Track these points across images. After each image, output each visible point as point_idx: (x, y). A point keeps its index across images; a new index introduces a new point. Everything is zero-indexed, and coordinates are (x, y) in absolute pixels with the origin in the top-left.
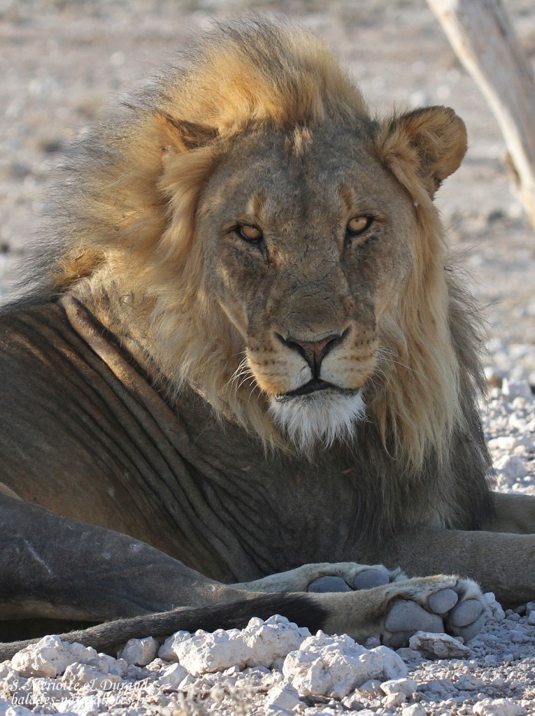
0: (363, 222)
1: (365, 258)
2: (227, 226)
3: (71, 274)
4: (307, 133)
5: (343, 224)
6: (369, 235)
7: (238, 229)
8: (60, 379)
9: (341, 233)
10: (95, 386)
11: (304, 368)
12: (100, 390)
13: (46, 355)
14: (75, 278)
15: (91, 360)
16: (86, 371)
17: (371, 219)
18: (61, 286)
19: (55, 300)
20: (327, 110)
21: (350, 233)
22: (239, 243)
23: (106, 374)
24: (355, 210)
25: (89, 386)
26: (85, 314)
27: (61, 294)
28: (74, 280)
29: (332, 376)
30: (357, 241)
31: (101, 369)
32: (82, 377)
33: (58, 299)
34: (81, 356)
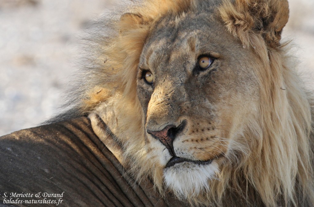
1: (208, 82)
3: (95, 101)
5: (192, 61)
6: (212, 68)
8: (88, 164)
9: (190, 66)
10: (108, 169)
11: (164, 149)
12: (111, 171)
13: (80, 149)
14: (98, 103)
15: (106, 153)
16: (103, 160)
17: (213, 60)
18: (90, 107)
19: (86, 115)
23: (114, 162)
24: (198, 52)
25: (105, 169)
26: (103, 125)
27: (90, 112)
28: (97, 105)
29: (182, 153)
30: (204, 73)
31: (112, 159)
32: (101, 163)
33: (88, 115)
34: (100, 150)
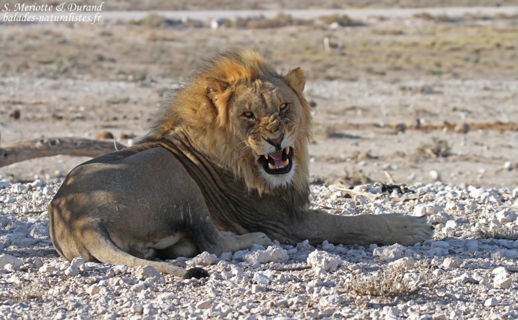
0: (284, 105)
2: (240, 114)
4: (260, 81)
5: (279, 107)
6: (287, 109)
7: (244, 114)
9: (279, 109)
17: (286, 104)
20: (263, 73)
21: (281, 109)
22: (245, 118)
24: (283, 102)
30: (284, 111)
